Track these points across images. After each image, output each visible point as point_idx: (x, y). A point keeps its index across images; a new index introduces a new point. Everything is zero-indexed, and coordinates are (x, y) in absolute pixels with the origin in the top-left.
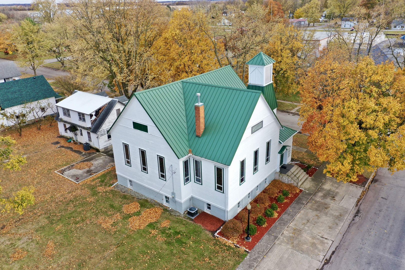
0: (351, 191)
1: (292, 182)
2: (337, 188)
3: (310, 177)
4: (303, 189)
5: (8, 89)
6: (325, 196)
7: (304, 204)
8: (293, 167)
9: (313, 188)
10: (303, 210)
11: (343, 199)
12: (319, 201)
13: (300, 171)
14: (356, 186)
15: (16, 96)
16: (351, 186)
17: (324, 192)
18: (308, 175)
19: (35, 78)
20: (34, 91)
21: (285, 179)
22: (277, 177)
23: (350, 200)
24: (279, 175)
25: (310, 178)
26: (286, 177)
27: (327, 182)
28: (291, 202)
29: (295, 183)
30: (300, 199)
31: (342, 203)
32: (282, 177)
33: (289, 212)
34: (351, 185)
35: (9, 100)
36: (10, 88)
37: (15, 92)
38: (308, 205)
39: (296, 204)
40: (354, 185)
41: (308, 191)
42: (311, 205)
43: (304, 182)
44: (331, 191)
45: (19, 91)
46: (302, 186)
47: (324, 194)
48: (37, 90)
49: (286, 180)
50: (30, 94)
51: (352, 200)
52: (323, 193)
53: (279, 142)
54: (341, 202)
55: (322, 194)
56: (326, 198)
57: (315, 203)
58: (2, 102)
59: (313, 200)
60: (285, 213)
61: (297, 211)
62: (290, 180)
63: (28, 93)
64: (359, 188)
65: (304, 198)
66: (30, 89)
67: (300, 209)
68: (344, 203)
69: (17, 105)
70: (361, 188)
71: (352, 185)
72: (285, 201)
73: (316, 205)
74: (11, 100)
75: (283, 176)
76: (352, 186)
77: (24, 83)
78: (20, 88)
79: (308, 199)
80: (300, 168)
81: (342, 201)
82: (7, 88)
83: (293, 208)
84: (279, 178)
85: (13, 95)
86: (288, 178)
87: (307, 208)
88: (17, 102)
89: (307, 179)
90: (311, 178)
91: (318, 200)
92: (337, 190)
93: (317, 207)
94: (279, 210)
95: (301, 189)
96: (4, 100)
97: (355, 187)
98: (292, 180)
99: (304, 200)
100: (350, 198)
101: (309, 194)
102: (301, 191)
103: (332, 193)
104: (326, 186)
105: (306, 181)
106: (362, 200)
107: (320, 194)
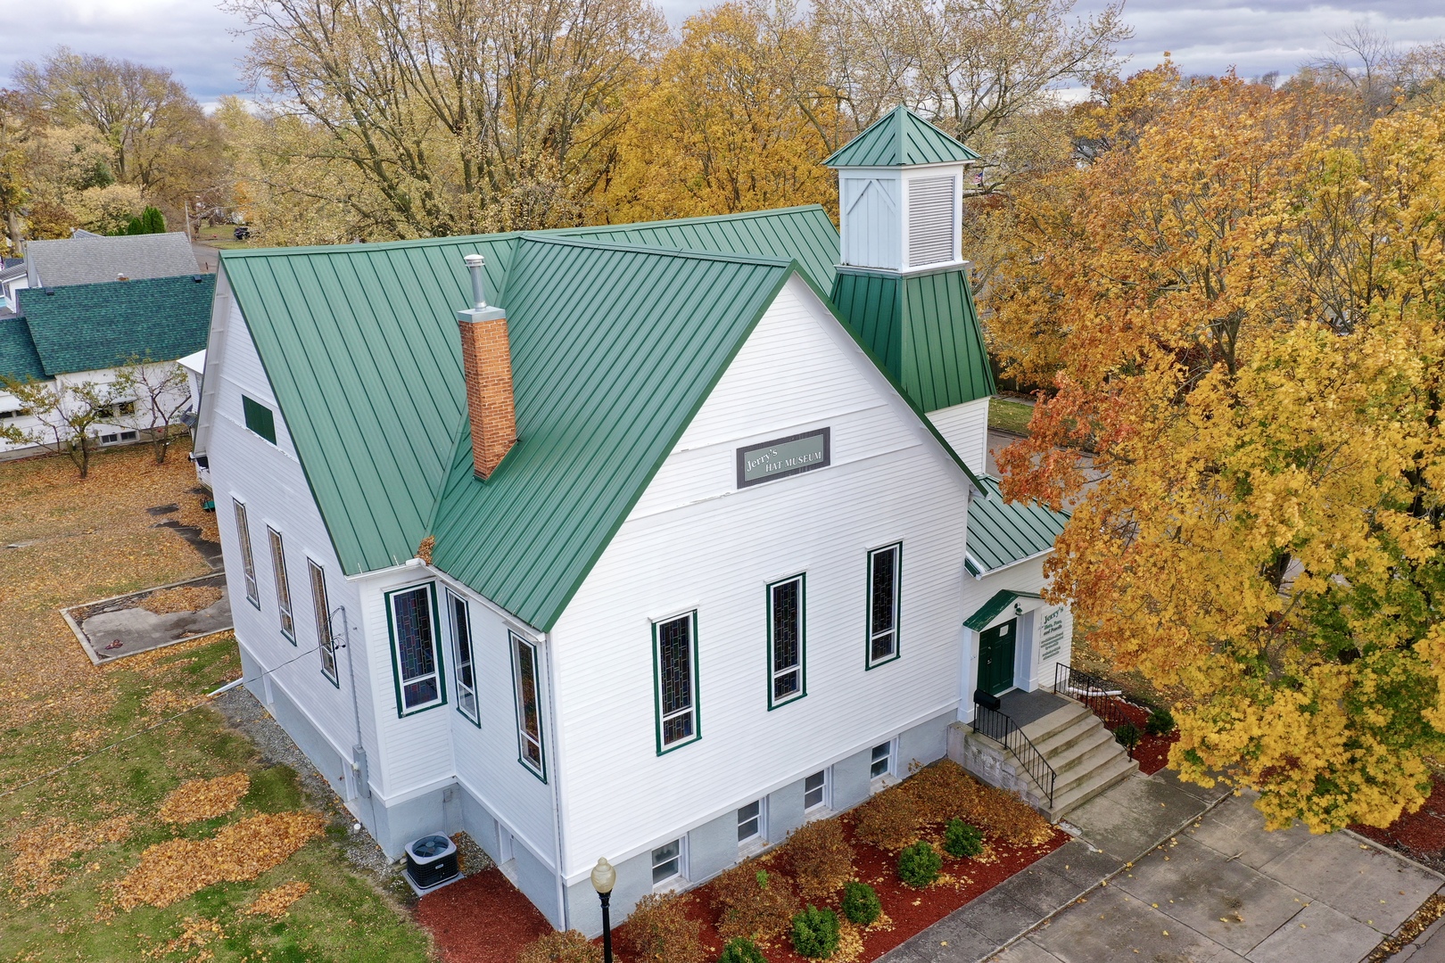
0: (1355, 885)
1: (1024, 787)
2: (1277, 854)
3: (1144, 776)
4: (1075, 832)
5: (87, 308)
6: (1184, 891)
7: (1039, 914)
8: (1055, 708)
9: (1136, 834)
10: (1015, 951)
11: (1290, 927)
12: (1137, 913)
13: (1090, 732)
14: (1400, 863)
15: (110, 335)
16: (1369, 854)
17: (1190, 866)
18: (1135, 762)
19: (199, 281)
20: (183, 323)
21: (992, 762)
22: (957, 754)
23: (1333, 936)
24: (966, 741)
25: (1141, 782)
26: (995, 754)
27: (1234, 812)
28: (971, 893)
29: (1039, 793)
30: (1034, 883)
31: (1273, 946)
32: (980, 752)
33: (929, 946)
34: (1371, 848)
35: (78, 348)
36: (96, 306)
37: (111, 322)
38: (1062, 921)
39: (993, 905)
40: (1392, 852)
41: (1098, 844)
42: (1080, 927)
43: (1101, 792)
44: (1234, 870)
45: (127, 319)
46: (1079, 812)
47: (1185, 879)
48: (194, 321)
49: (997, 773)
50: (165, 333)
51: (1342, 938)
52: (1183, 868)
53: (968, 564)
54: (1271, 940)
55: (1172, 877)
56: (1191, 903)
57: (1109, 920)
58: (53, 350)
59: (1108, 897)
60: (907, 947)
61: (984, 946)
62: (1012, 771)
63: (157, 331)
64: (1412, 875)
65: (1057, 880)
66: (170, 316)
67: (1002, 941)
68: (1284, 948)
69: (102, 368)
70: (1427, 875)
71: (1379, 852)
72: (946, 879)
73: (1110, 930)
74: (88, 347)
75: (984, 750)
76: (1378, 859)
77: (152, 295)
78: (131, 309)
79: (1077, 887)
80: (1094, 720)
81: (1278, 936)
82: (85, 306)
83: (968, 925)
84: (966, 756)
85: (98, 331)
86: (1005, 762)
87: (1050, 940)
88: (106, 357)
89: (1122, 778)
90: (1147, 783)
91: (1136, 903)
92: (1271, 869)
93: (1113, 944)
94: (883, 922)
95: (1065, 827)
96: (60, 345)
97: (1390, 863)
98: (1026, 777)
99: (1048, 894)
100: (1339, 926)
101: (1101, 865)
102: (1060, 839)
103: (1233, 878)
104: (1219, 833)
105: (1110, 793)
106: (1411, 947)
107: (1164, 874)
